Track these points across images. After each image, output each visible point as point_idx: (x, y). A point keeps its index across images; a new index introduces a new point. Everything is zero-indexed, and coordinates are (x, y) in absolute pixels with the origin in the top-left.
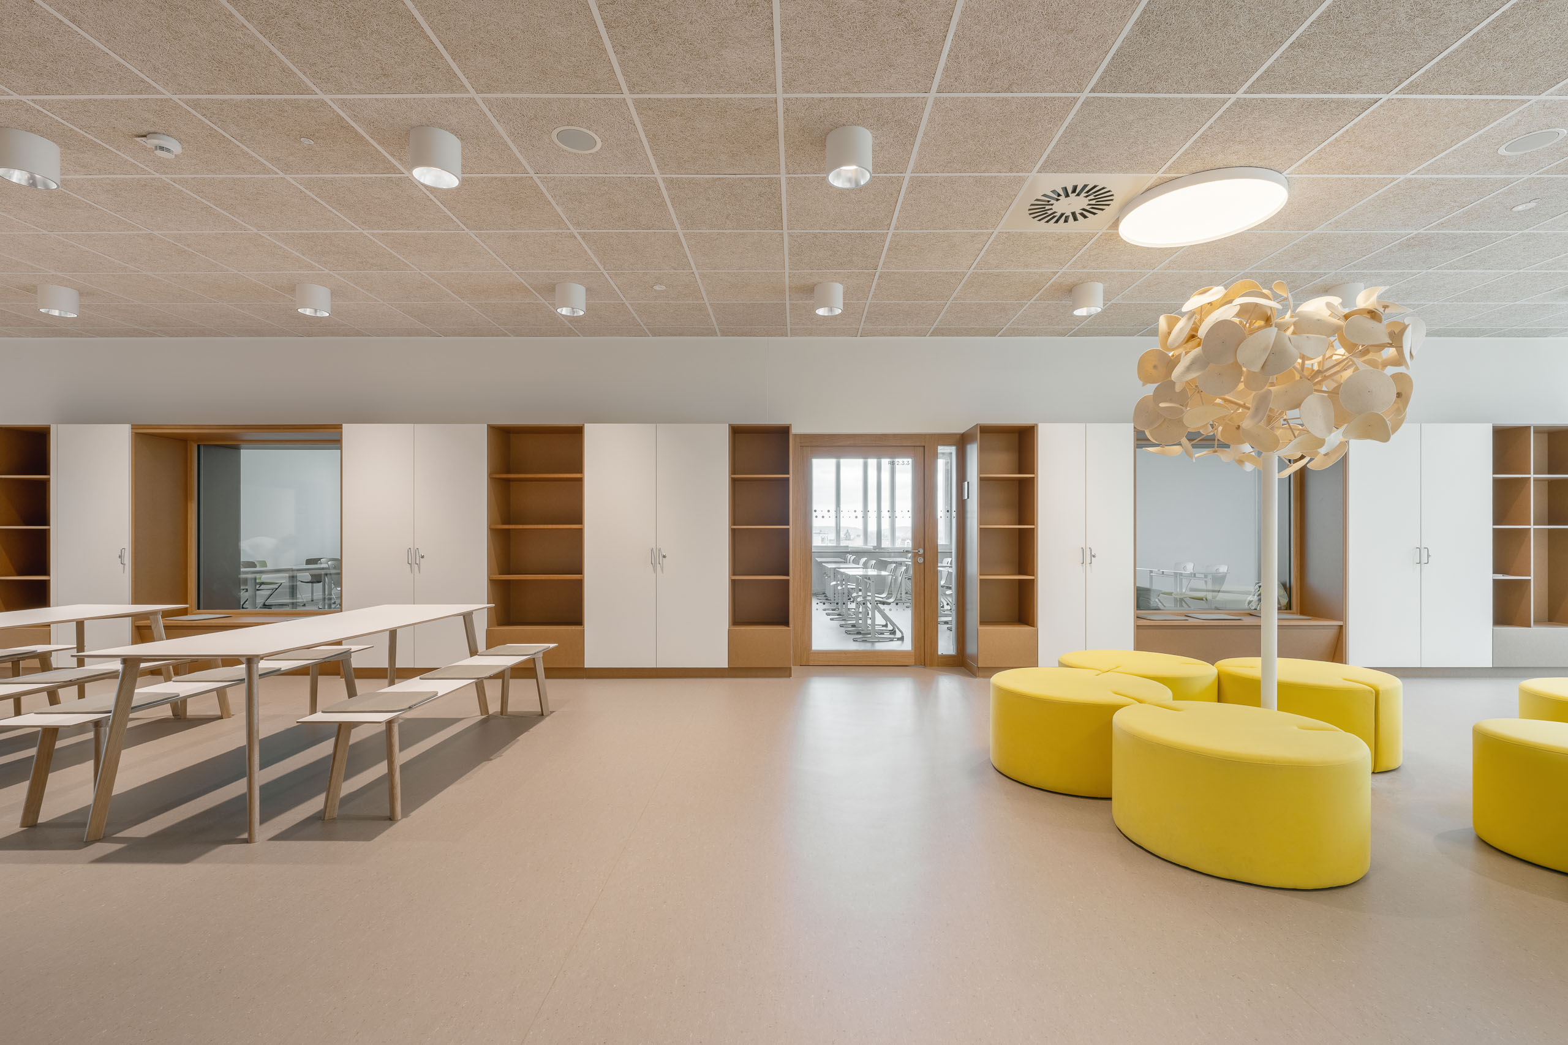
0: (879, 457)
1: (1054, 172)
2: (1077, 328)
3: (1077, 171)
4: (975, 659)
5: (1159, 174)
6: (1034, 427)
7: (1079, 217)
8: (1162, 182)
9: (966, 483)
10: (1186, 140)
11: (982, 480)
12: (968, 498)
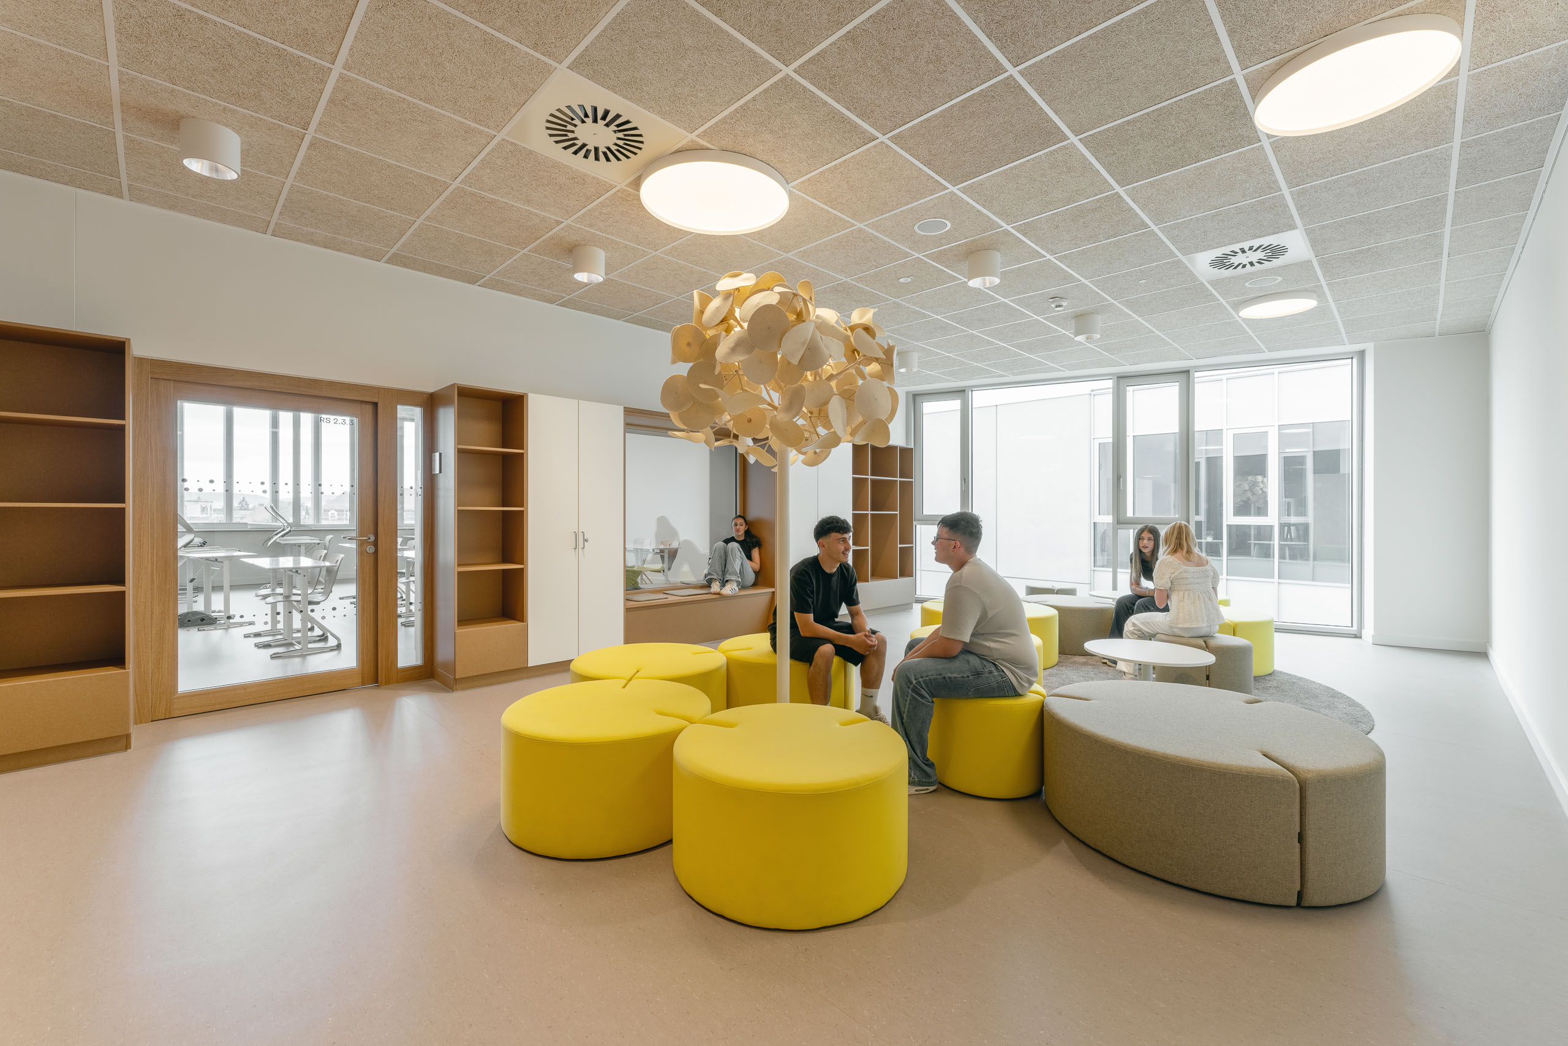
0: (296, 409)
1: (587, 76)
2: (568, 297)
3: (613, 89)
4: (451, 667)
5: (693, 136)
6: (523, 396)
7: (601, 156)
8: (693, 147)
9: (437, 455)
10: (730, 103)
11: (461, 453)
12: (440, 472)
